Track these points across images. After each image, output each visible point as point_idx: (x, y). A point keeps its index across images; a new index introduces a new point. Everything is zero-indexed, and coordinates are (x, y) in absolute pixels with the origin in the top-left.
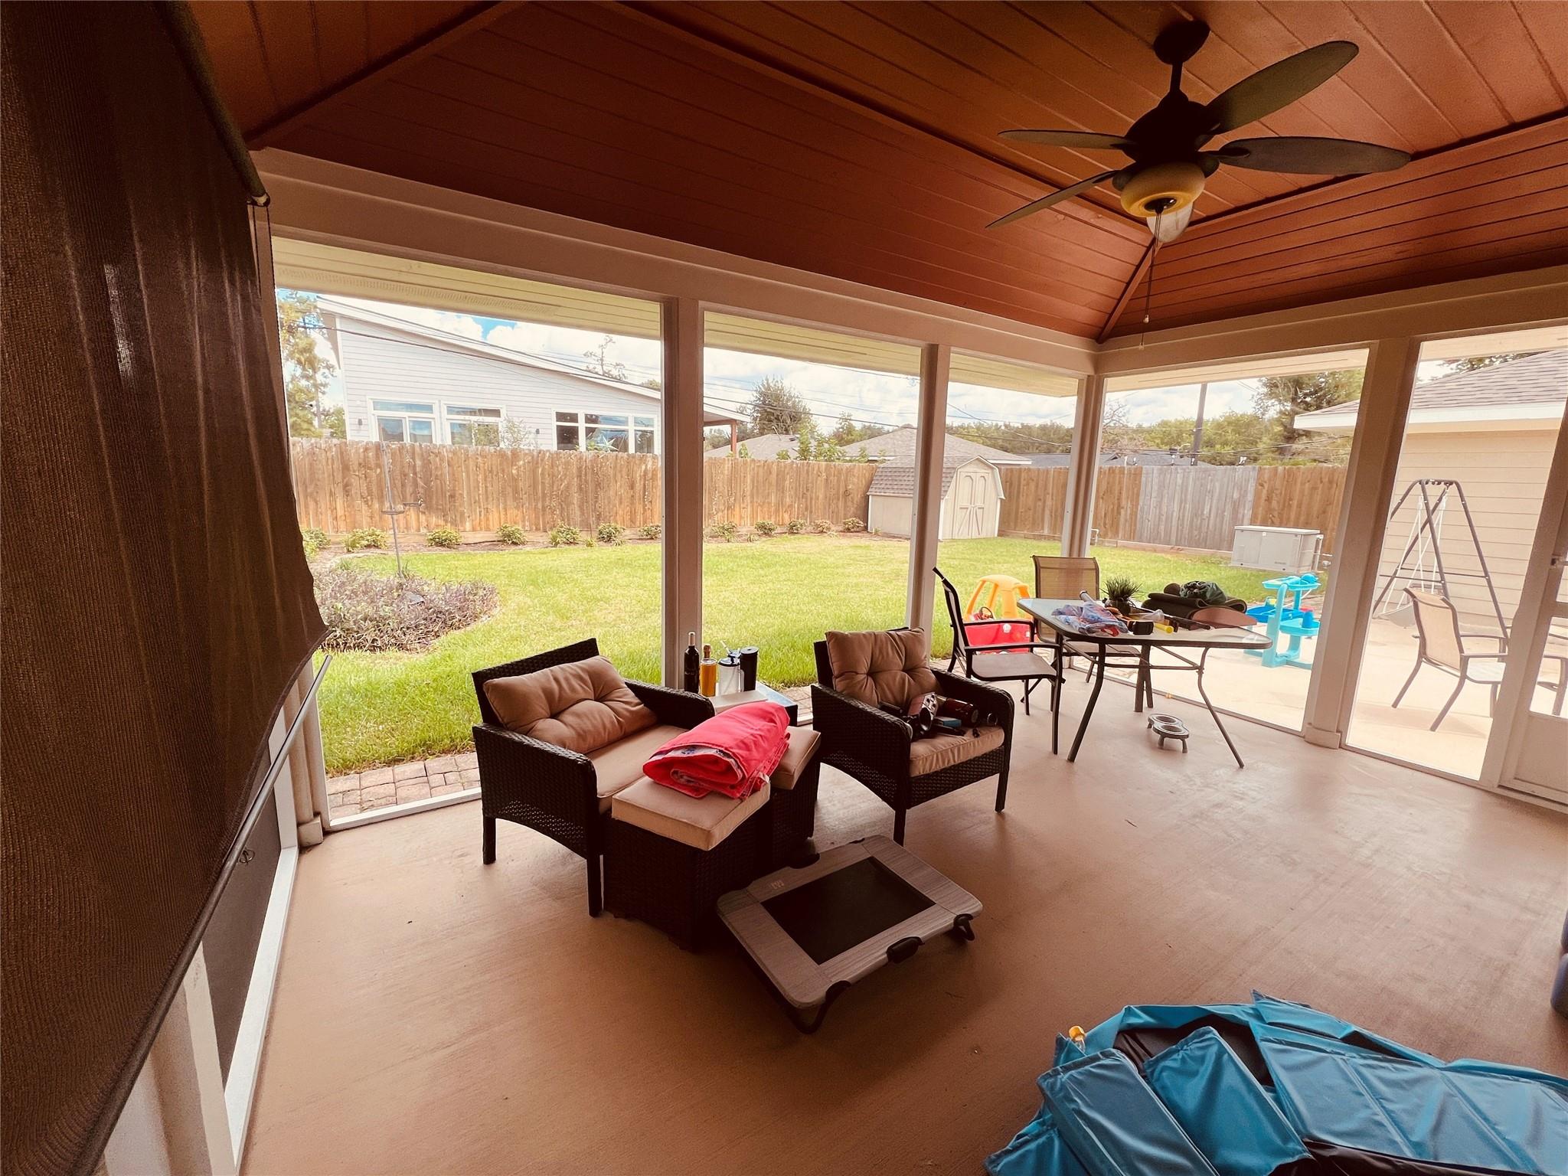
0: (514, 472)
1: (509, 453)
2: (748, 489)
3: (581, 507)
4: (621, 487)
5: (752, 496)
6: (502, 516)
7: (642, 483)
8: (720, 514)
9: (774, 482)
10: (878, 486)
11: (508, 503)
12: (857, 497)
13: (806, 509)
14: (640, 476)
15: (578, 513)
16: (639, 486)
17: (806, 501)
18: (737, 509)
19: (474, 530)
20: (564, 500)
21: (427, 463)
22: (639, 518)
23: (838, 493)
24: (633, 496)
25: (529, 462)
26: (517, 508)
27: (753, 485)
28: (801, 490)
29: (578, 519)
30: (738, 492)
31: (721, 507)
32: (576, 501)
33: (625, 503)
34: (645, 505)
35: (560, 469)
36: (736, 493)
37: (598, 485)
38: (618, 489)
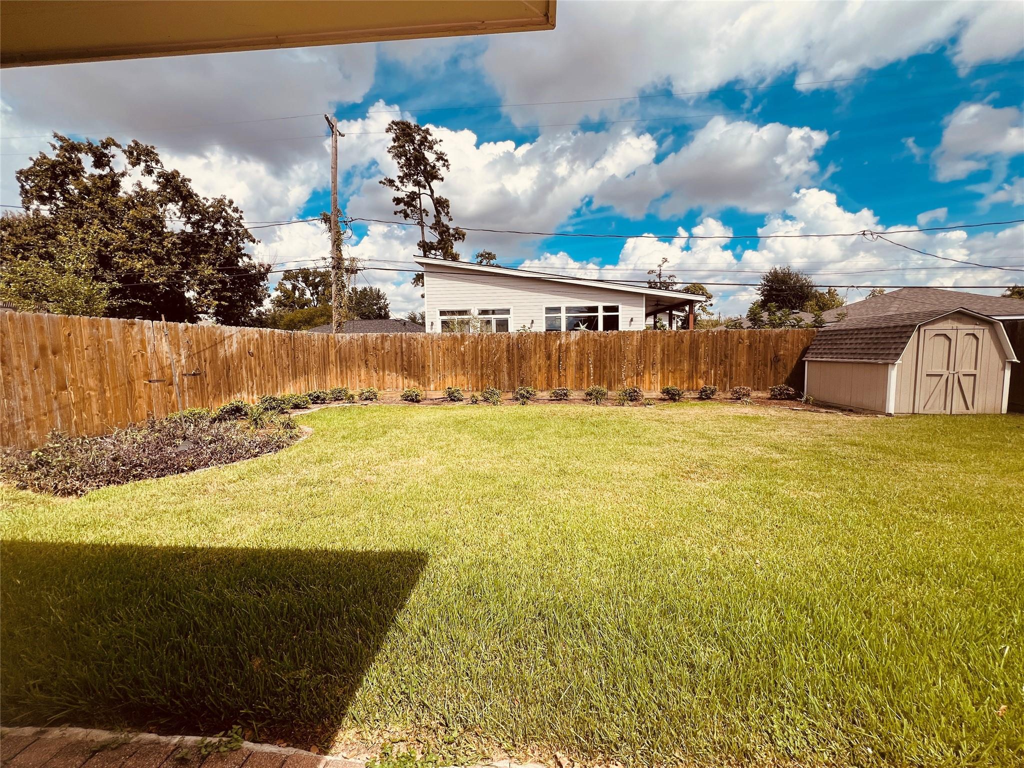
0: (462, 349)
1: (459, 336)
2: (658, 357)
3: (509, 374)
4: (540, 358)
5: (663, 363)
6: (454, 380)
8: (629, 380)
9: (687, 350)
10: (815, 351)
11: (458, 371)
12: (792, 364)
13: (725, 375)
14: (556, 349)
15: (507, 378)
16: (554, 357)
17: (725, 367)
18: (647, 376)
19: (436, 390)
20: (497, 370)
21: (409, 345)
22: (555, 381)
23: (765, 359)
24: (549, 365)
25: (472, 342)
26: (464, 374)
27: (664, 353)
28: (718, 357)
29: (507, 383)
30: (648, 361)
31: (630, 374)
32: (505, 370)
33: (544, 371)
34: (559, 372)
35: (494, 346)
36: (645, 361)
37: (522, 357)
38: (538, 360)
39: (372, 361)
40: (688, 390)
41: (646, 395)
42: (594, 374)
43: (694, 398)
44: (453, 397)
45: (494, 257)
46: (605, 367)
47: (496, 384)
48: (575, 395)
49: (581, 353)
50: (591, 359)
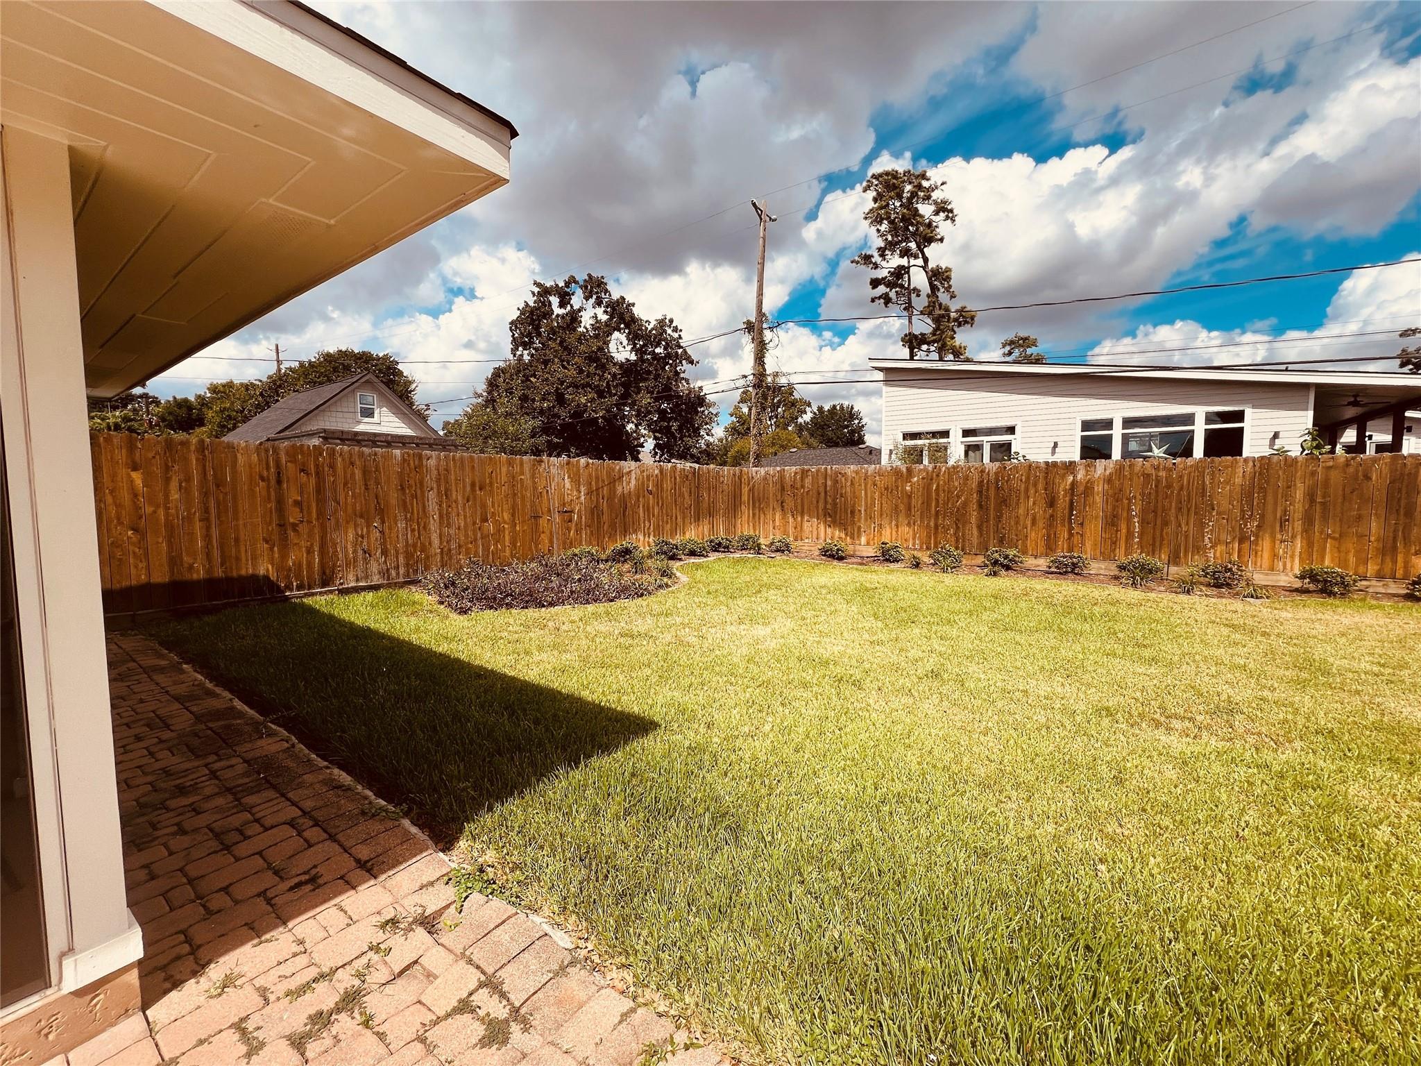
0: (908, 488)
1: (904, 470)
2: (1298, 508)
3: (980, 527)
4: (1034, 504)
5: (1308, 520)
6: (894, 533)
7: (1067, 499)
11: (900, 519)
14: (1065, 490)
15: (975, 532)
16: (1063, 502)
18: (1266, 544)
19: (868, 544)
20: (960, 519)
21: (836, 482)
22: (1062, 542)
24: (1052, 516)
25: (923, 478)
26: (909, 524)
29: (975, 541)
30: (1269, 517)
31: (1223, 537)
32: (973, 520)
33: (1041, 524)
34: (1071, 529)
35: (956, 484)
36: (1262, 516)
37: (1003, 502)
38: (1032, 505)
39: (789, 503)
40: (1380, 576)
41: (1259, 578)
42: (1141, 535)
43: (1394, 595)
44: (888, 556)
45: (1034, 344)
46: (1166, 523)
47: (957, 541)
48: (1096, 567)
49: (1117, 496)
50: (1136, 510)
